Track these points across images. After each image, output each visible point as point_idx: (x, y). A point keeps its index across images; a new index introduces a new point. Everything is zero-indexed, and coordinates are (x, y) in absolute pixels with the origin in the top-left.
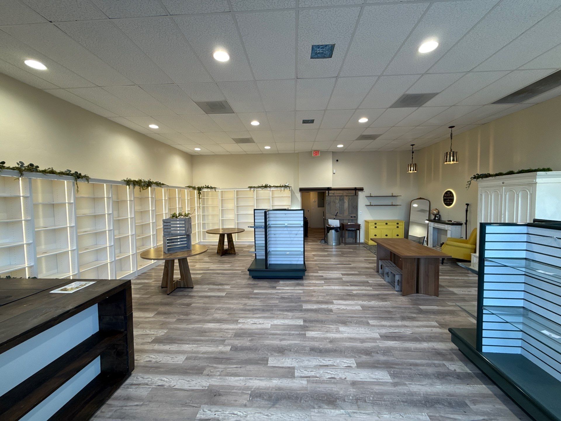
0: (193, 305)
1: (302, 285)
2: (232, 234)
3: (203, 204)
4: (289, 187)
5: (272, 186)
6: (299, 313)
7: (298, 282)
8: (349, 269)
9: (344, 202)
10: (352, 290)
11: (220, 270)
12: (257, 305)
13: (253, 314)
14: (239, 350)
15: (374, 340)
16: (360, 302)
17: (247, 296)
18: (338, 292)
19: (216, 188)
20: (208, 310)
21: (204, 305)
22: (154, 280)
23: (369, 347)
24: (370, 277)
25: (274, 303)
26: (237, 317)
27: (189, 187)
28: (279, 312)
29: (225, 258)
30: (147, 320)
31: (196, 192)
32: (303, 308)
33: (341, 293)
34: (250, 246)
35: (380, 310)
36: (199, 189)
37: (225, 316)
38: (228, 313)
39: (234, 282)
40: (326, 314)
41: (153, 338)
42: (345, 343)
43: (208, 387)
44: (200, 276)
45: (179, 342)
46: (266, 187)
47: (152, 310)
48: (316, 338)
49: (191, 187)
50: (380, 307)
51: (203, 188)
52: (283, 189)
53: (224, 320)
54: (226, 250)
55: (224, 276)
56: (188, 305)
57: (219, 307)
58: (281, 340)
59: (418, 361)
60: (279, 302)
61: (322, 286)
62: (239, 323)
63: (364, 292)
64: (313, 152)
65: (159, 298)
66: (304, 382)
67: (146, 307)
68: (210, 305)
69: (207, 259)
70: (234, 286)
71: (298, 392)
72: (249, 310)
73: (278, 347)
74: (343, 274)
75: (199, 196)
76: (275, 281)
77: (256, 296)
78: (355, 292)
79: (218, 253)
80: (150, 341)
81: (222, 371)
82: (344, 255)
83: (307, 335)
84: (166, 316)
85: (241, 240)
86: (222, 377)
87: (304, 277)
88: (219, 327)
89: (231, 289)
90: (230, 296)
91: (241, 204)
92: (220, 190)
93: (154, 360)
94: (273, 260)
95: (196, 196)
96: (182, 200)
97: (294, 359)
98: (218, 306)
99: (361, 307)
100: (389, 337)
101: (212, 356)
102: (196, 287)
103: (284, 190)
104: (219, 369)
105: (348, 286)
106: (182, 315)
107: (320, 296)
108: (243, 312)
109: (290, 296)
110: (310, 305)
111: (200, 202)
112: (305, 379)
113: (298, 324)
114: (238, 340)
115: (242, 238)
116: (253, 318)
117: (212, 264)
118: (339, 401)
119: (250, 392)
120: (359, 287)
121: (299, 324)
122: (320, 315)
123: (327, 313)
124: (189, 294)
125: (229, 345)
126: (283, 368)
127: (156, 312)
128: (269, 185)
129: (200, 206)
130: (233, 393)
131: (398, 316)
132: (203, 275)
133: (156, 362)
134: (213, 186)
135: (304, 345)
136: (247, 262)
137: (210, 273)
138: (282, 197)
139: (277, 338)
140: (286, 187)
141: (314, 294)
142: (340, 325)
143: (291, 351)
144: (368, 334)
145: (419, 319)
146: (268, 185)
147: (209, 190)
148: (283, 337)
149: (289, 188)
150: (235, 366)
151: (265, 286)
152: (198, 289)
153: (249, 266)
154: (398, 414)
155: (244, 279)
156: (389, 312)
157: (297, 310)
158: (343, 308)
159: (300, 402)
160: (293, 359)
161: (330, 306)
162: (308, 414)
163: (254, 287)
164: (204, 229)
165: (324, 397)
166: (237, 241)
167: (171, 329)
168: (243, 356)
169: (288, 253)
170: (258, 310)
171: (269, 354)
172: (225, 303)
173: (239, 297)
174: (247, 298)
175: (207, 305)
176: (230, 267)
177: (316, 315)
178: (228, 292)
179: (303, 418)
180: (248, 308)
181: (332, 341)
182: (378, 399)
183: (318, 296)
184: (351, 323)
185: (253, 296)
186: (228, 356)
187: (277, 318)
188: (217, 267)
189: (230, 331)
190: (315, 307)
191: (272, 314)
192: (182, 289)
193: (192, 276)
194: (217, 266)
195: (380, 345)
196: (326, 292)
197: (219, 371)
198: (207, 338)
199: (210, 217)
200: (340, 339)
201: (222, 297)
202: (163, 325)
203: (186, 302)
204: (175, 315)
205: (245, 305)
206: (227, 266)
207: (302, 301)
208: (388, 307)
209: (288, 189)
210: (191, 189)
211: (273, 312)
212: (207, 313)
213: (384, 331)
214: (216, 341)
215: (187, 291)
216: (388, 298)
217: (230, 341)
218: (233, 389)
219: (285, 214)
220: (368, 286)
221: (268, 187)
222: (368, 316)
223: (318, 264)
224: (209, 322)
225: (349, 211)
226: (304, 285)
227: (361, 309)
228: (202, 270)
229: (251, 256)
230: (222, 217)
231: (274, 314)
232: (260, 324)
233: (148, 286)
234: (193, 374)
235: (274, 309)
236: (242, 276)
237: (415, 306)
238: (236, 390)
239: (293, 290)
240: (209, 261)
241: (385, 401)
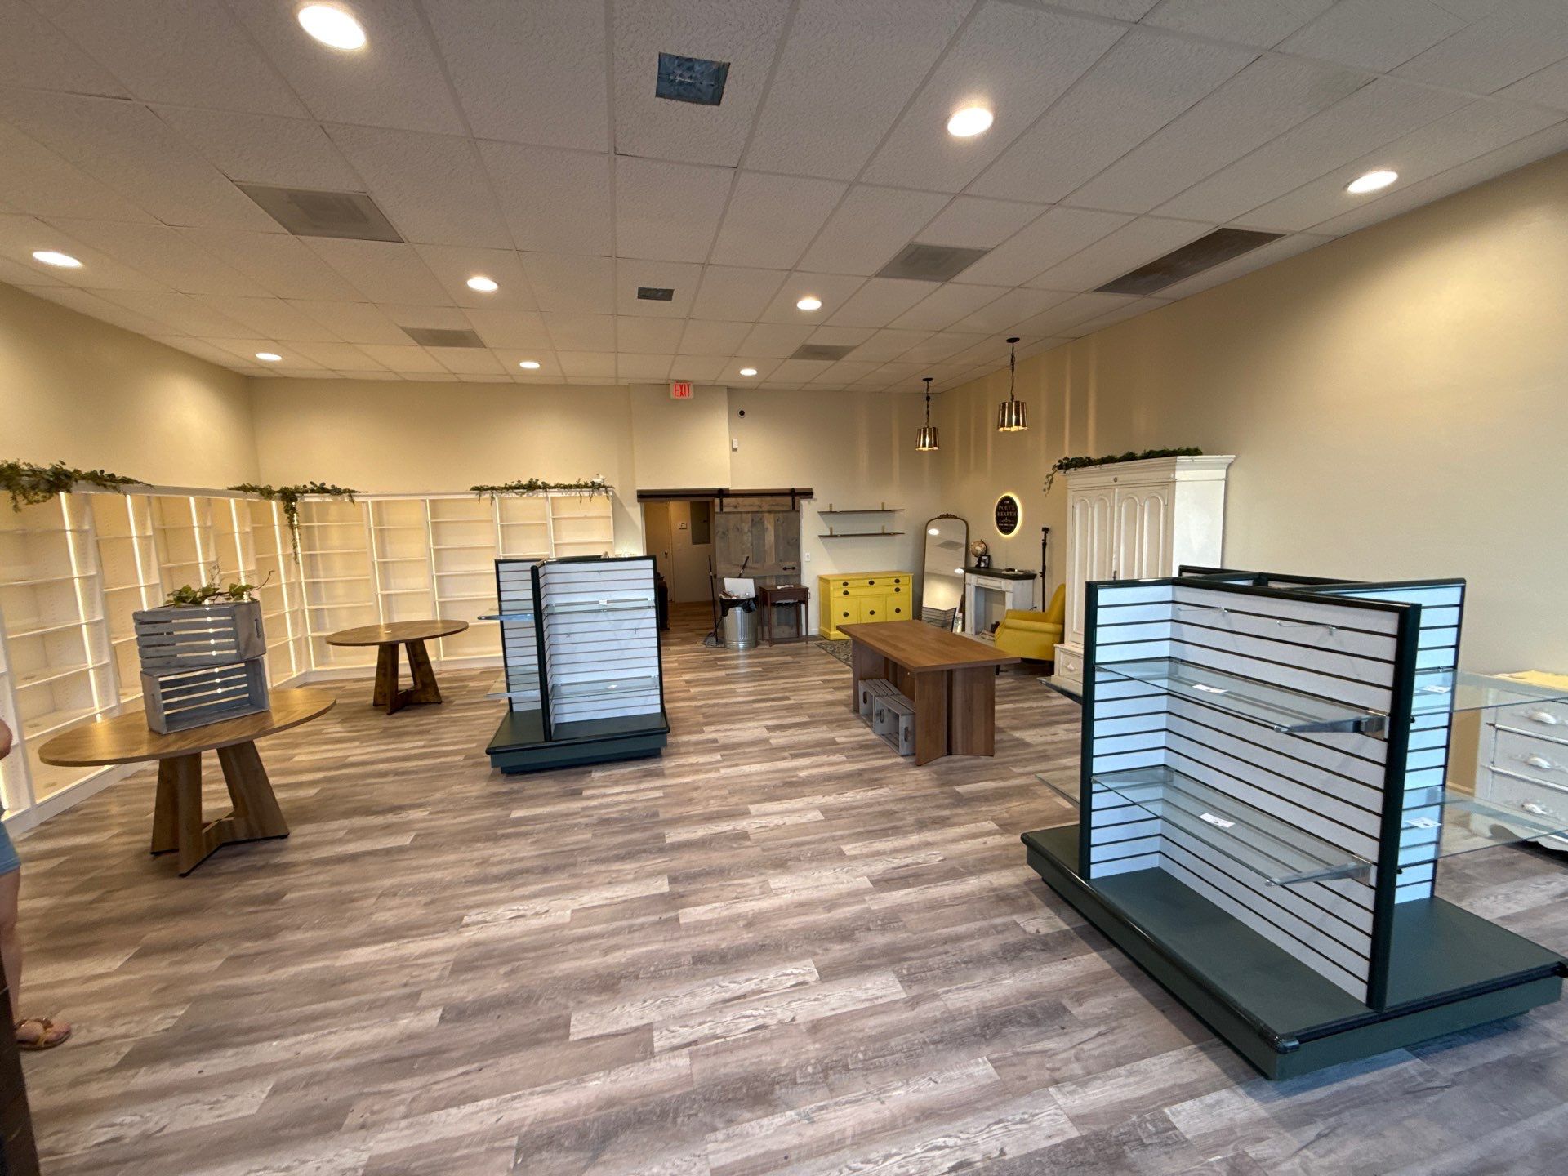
0: (288, 897)
1: (660, 774)
2: (425, 642)
3: (310, 546)
4: (604, 487)
5: (552, 485)
6: (653, 859)
7: (645, 767)
8: (784, 713)
9: (764, 530)
10: (796, 769)
11: (388, 760)
12: (522, 859)
13: (513, 889)
14: (470, 1016)
15: (856, 895)
16: (819, 800)
17: (490, 834)
18: (759, 781)
19: (354, 492)
20: (350, 905)
21: (335, 889)
22: (116, 831)
23: (846, 919)
24: (839, 726)
25: (577, 843)
26: (458, 909)
27: (245, 489)
28: (595, 868)
29: (406, 721)
30: (95, 986)
31: (275, 505)
32: (668, 841)
33: (768, 783)
34: (488, 673)
35: (868, 814)
36: (289, 497)
37: (415, 911)
38: (424, 899)
39: (439, 795)
40: (732, 847)
41: (126, 1050)
42: (786, 921)
43: (366, 1166)
44: (312, 791)
45: (241, 1039)
46: (532, 487)
47: (118, 946)
48: (709, 922)
49: (254, 489)
50: (868, 805)
51: (303, 493)
52: (587, 494)
53: (411, 928)
54: (408, 693)
55: (404, 781)
56: (272, 899)
57: (392, 886)
58: (607, 952)
59: (961, 929)
60: (594, 836)
61: (717, 770)
62: (468, 925)
63: (826, 770)
64: (672, 388)
65: (145, 896)
66: (682, 1061)
67: (84, 938)
68: (356, 887)
69: (335, 729)
70: (440, 807)
71: (667, 1095)
72: (498, 878)
73: (599, 976)
74: (770, 729)
75: (291, 519)
76: (576, 774)
77: (523, 829)
78: (802, 774)
79: (376, 704)
80: (111, 1064)
81: (413, 1100)
82: (771, 675)
83: (681, 921)
84: (180, 956)
85: (457, 655)
86: (415, 1119)
87: (664, 751)
88: (393, 954)
89: (431, 820)
90: (427, 842)
91: (451, 541)
92: (369, 500)
93: (134, 1132)
94: (568, 712)
95: (276, 522)
96: (218, 536)
97: (650, 999)
98: (387, 882)
99: (822, 813)
100: (893, 879)
101: (376, 1056)
102: (300, 834)
103: (591, 497)
104: (403, 1096)
105: (784, 759)
106: (249, 939)
107: (713, 798)
108: (477, 889)
109: (627, 813)
110: (686, 829)
111: (294, 539)
112: (685, 1051)
113: (654, 892)
114: (464, 982)
115: (460, 651)
116: (516, 899)
117: (357, 744)
118: (781, 1089)
119: (515, 1141)
120: (814, 758)
121: (658, 892)
122: (714, 855)
123: (735, 845)
124: (274, 861)
125: (434, 1006)
126: (616, 1035)
127: (132, 951)
128: (543, 483)
129: (296, 554)
130: (458, 1159)
131: (910, 820)
132: (326, 786)
133: (147, 1137)
134: (342, 486)
135: (675, 950)
136: (486, 724)
137: (349, 777)
138: (586, 517)
139: (593, 948)
140: (594, 487)
141: (694, 795)
142: (771, 872)
143: (637, 977)
144: (843, 883)
145: (956, 820)
146: (539, 483)
147: (328, 499)
148: (613, 941)
149: (607, 492)
150: (461, 1070)
151: (548, 793)
152: (308, 839)
153: (492, 736)
154: (924, 1078)
155: (474, 779)
156: (890, 814)
157: (650, 853)
158: (776, 822)
159: (675, 1122)
160: (645, 1002)
161: (742, 825)
162: (698, 1153)
163: (510, 800)
164: (319, 630)
165: (741, 1088)
166: (443, 659)
167: (201, 999)
168: (483, 1030)
169: (614, 686)
170: (528, 871)
171: (571, 1004)
172: (412, 869)
173: (463, 842)
174: (488, 839)
175: (347, 888)
176: (424, 747)
177: (704, 856)
178: (418, 833)
179: (684, 1168)
180: (495, 870)
181: (751, 922)
182: (876, 1054)
183: (708, 799)
184: (800, 860)
185: (509, 831)
186: (435, 1044)
187: (592, 886)
188: (376, 752)
189: (436, 959)
190: (700, 832)
191: (575, 876)
192: (241, 848)
193: (279, 796)
194: (377, 748)
195: (875, 907)
196: (728, 785)
197: (402, 1102)
198: (352, 1000)
199: (340, 590)
200: (773, 911)
201: (401, 850)
202: (166, 992)
203: (260, 892)
204: (219, 945)
205: (483, 863)
206: (412, 745)
207: (663, 821)
208: (886, 802)
209: (604, 494)
210: (254, 498)
211: (578, 870)
212: (348, 914)
213: (880, 867)
214: (387, 1001)
215: (264, 852)
216: (885, 778)
217: (437, 992)
218: (456, 1150)
219: (599, 572)
220: (834, 752)
221: (540, 487)
222: (839, 833)
223: (701, 707)
224: (357, 943)
225: (777, 553)
226: (667, 772)
227: (821, 817)
228: (320, 769)
229: (495, 703)
230: (385, 586)
231: (581, 875)
232: (537, 914)
233: (95, 858)
234: (305, 1138)
235: (580, 859)
236: (468, 771)
237: (947, 789)
238: (467, 1146)
239: (632, 792)
240: (343, 735)
241: (893, 1054)
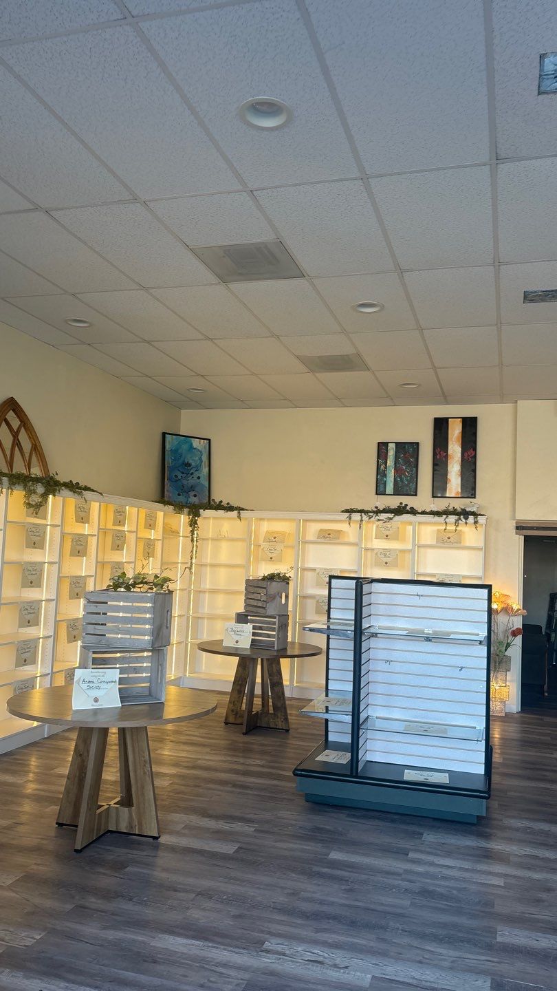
2: (282, 660)
3: (202, 558)
6: (479, 954)
12: (332, 903)
13: (317, 931)
20: (173, 894)
25: (392, 906)
26: (262, 932)
28: (407, 940)
31: (183, 518)
32: (499, 939)
38: (234, 911)
39: (267, 816)
47: (10, 867)
51: (205, 508)
53: (217, 934)
57: (210, 889)
60: (412, 905)
62: (267, 951)
68: (181, 879)
70: (265, 827)
72: (305, 915)
75: (192, 532)
76: (406, 833)
77: (338, 874)
84: (46, 891)
88: (198, 952)
89: (255, 837)
90: (248, 858)
95: (181, 533)
98: (207, 884)
106: (94, 895)
108: (283, 918)
109: (455, 892)
110: (525, 933)
111: (192, 550)
116: (315, 942)
127: (19, 875)
129: (191, 563)
132: (176, 781)
157: (476, 945)
163: (332, 840)
167: (54, 932)
170: (335, 918)
172: (231, 878)
173: (280, 867)
174: (302, 872)
175: (174, 878)
176: (262, 766)
178: (244, 846)
180: (305, 906)
185: (324, 870)
187: (399, 958)
189: (233, 973)
191: (383, 940)
201: (224, 857)
202: (33, 916)
203: (109, 858)
204: (73, 893)
205: (294, 894)
207: (498, 915)
211: (387, 936)
212: (170, 902)
224: (171, 930)
231: (390, 943)
232: (335, 966)
235: (392, 924)
